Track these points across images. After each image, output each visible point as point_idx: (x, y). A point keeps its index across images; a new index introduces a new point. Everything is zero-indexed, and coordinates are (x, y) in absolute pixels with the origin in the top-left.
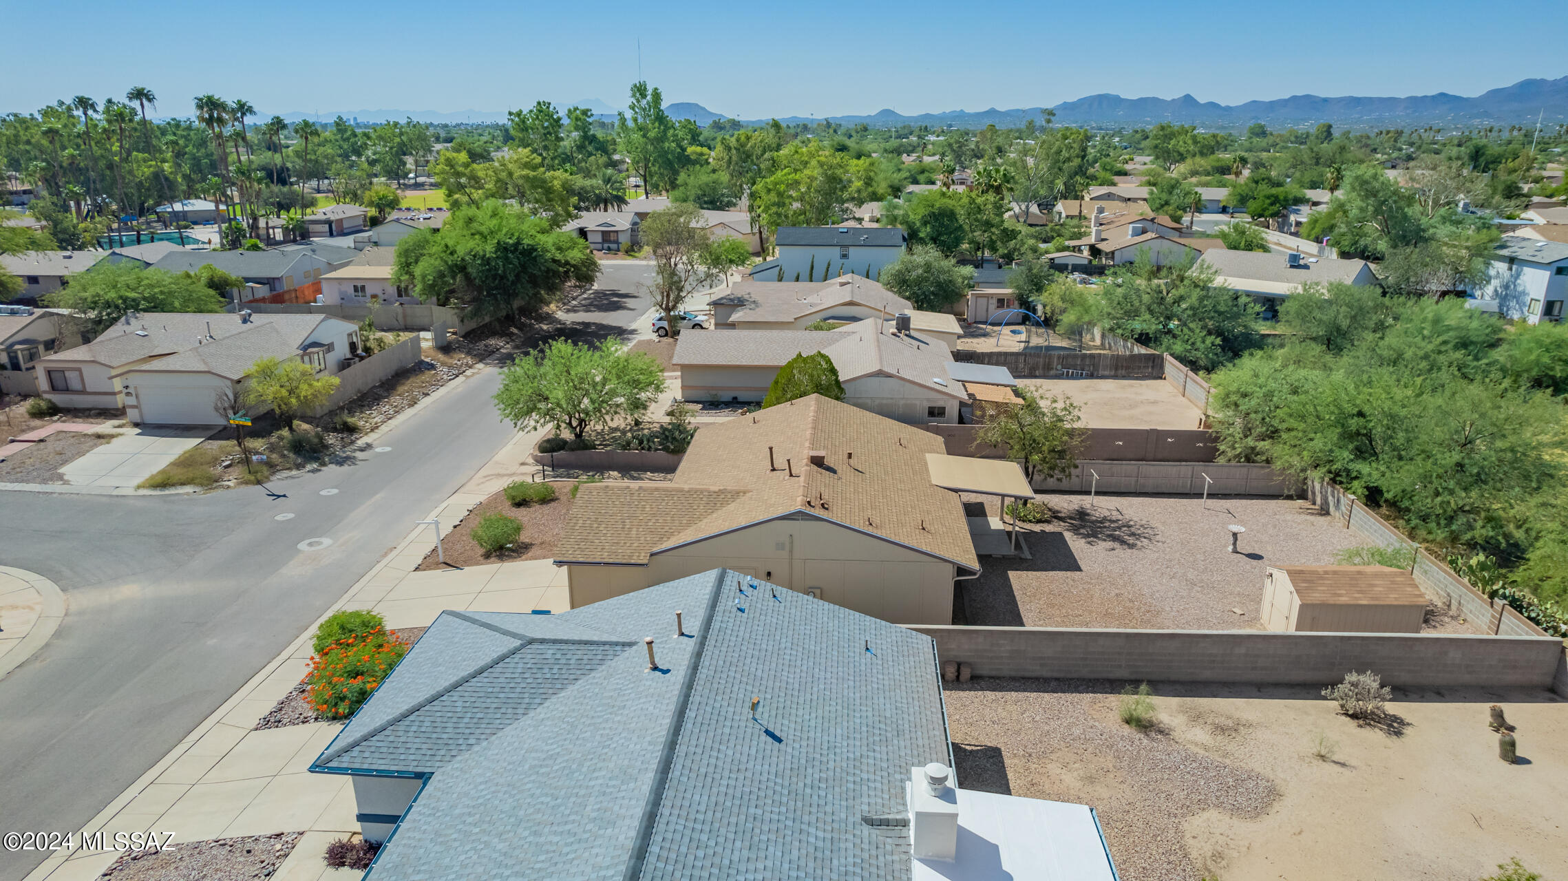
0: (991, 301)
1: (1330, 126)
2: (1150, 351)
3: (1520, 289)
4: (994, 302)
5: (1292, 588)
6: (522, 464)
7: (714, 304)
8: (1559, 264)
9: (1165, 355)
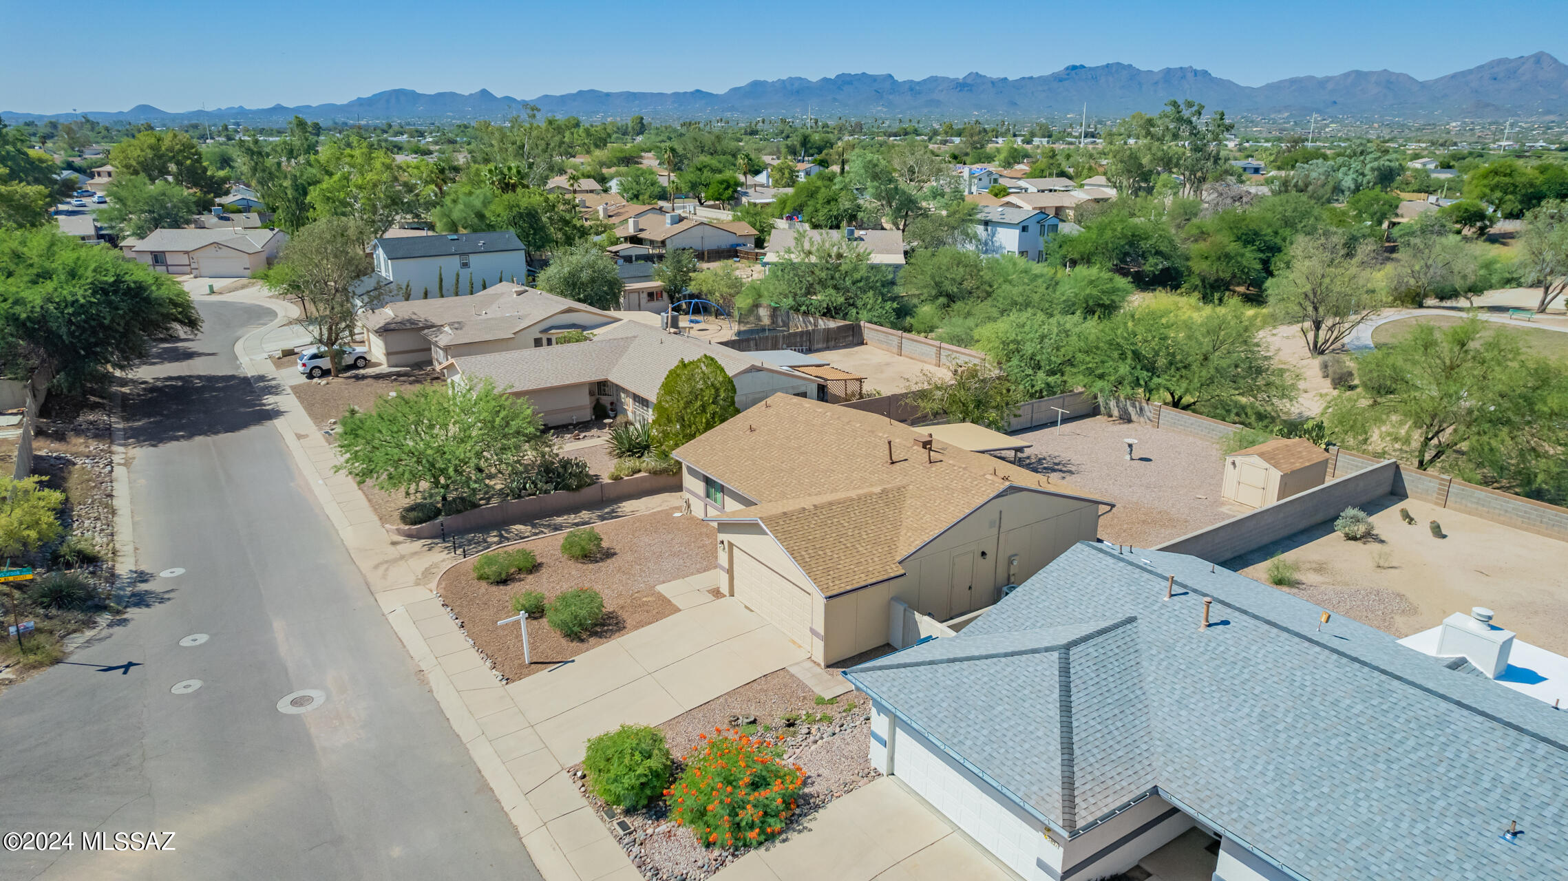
0: (642, 296)
1: (642, 119)
2: (841, 323)
3: (997, 244)
4: (644, 296)
5: (1268, 465)
6: (394, 543)
7: (385, 331)
8: (1024, 224)
9: (863, 324)
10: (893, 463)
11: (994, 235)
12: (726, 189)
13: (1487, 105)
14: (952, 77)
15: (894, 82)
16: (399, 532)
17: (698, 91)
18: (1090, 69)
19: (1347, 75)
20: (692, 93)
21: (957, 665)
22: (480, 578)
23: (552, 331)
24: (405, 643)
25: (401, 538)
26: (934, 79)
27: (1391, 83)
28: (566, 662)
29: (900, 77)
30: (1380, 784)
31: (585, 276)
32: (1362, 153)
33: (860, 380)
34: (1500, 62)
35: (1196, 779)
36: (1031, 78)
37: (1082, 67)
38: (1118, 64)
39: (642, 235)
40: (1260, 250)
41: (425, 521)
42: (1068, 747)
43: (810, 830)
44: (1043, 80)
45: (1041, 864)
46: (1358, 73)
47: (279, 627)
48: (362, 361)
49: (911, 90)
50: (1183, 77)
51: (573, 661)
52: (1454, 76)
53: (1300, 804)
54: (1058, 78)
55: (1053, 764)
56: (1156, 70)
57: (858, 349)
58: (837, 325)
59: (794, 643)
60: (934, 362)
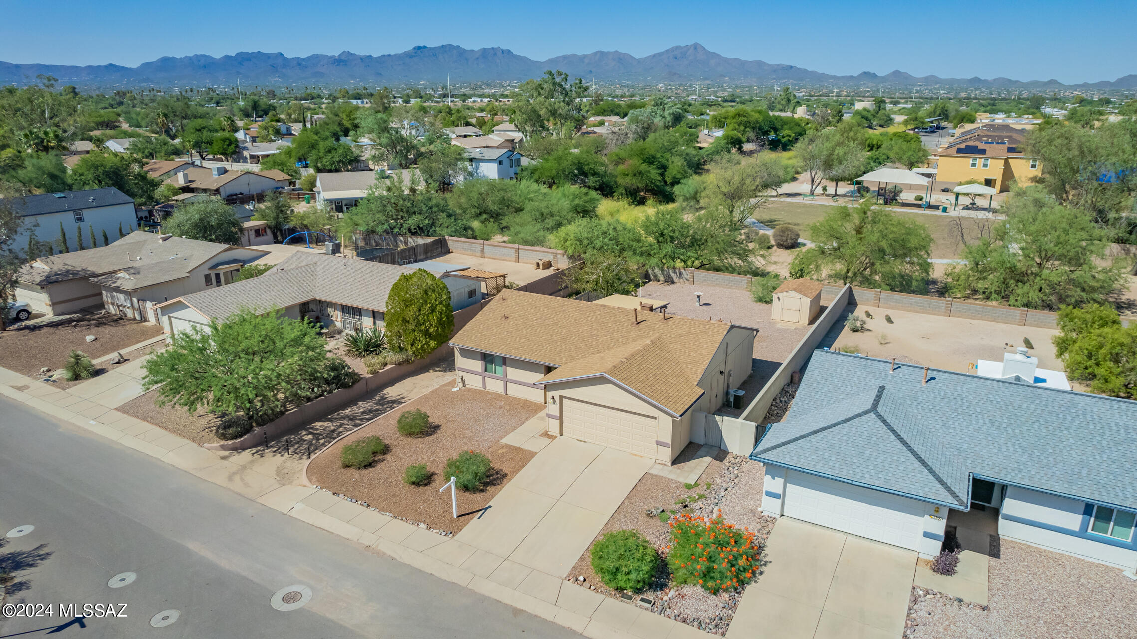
3: (481, 175)
4: (253, 233)
5: (801, 296)
6: (223, 458)
7: (48, 283)
8: (500, 159)
9: (447, 237)
10: (638, 324)
11: (477, 168)
12: (229, 145)
13: (675, 74)
14: (329, 55)
15: (285, 59)
16: (223, 448)
17: (111, 65)
18: (431, 49)
19: (596, 53)
20: (106, 67)
21: (820, 435)
22: (347, 466)
23: (220, 267)
24: (331, 530)
25: (227, 453)
26: (316, 57)
27: (622, 59)
28: (486, 509)
29: (289, 55)
30: (1072, 441)
31: (213, 220)
32: (661, 104)
33: (504, 276)
34: (677, 48)
35: (986, 463)
36: (389, 56)
37: (425, 47)
38: (450, 45)
39: (193, 185)
40: (659, 168)
41: (245, 434)
42: (924, 463)
43: (770, 562)
44: (398, 57)
45: (927, 535)
46: (601, 53)
47: (192, 546)
48: (25, 313)
49: (300, 65)
50: (495, 54)
51: (490, 507)
52: (654, 56)
53: (1045, 461)
54: (408, 55)
55: (924, 473)
56: (476, 50)
57: (448, 256)
58: (429, 240)
59: (636, 455)
60: (514, 259)
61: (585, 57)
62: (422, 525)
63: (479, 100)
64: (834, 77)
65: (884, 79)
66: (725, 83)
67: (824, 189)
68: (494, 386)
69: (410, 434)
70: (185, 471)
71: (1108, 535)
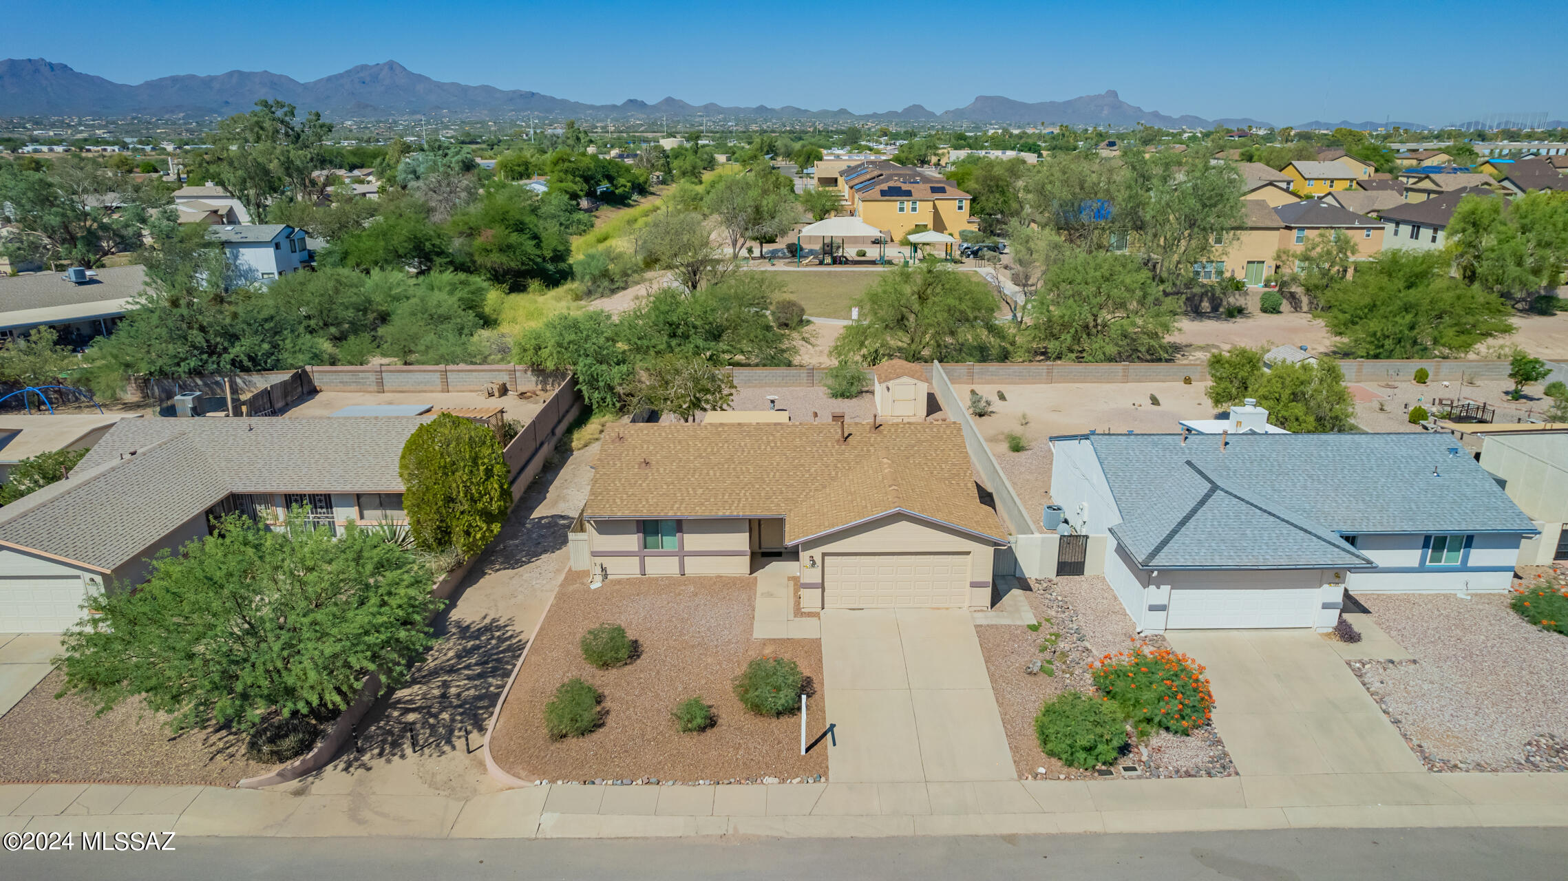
3: (244, 267)
5: (916, 381)
8: (276, 241)
9: (308, 368)
10: (845, 440)
16: (283, 776)
19: (231, 74)
22: (561, 737)
28: (831, 730)
33: (502, 412)
34: (364, 67)
41: (314, 742)
42: (1305, 530)
45: (1326, 606)
50: (39, 71)
51: (833, 725)
52: (329, 79)
55: (1314, 541)
57: (318, 397)
58: (285, 376)
59: (938, 609)
60: (439, 388)
61: (212, 79)
62: (768, 780)
63: (45, 149)
64: (592, 107)
65: (655, 108)
66: (445, 117)
67: (750, 250)
68: (662, 566)
69: (605, 665)
70: (253, 837)
71: (1442, 563)
